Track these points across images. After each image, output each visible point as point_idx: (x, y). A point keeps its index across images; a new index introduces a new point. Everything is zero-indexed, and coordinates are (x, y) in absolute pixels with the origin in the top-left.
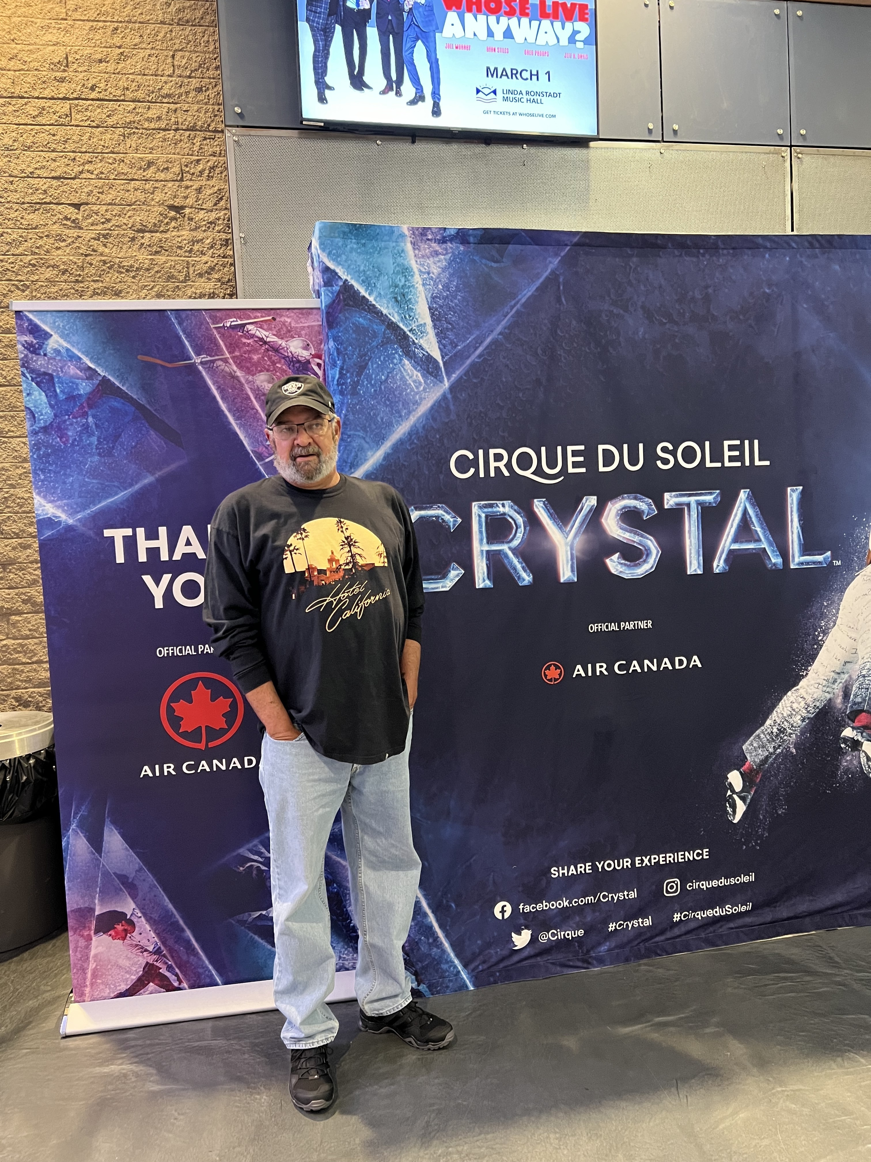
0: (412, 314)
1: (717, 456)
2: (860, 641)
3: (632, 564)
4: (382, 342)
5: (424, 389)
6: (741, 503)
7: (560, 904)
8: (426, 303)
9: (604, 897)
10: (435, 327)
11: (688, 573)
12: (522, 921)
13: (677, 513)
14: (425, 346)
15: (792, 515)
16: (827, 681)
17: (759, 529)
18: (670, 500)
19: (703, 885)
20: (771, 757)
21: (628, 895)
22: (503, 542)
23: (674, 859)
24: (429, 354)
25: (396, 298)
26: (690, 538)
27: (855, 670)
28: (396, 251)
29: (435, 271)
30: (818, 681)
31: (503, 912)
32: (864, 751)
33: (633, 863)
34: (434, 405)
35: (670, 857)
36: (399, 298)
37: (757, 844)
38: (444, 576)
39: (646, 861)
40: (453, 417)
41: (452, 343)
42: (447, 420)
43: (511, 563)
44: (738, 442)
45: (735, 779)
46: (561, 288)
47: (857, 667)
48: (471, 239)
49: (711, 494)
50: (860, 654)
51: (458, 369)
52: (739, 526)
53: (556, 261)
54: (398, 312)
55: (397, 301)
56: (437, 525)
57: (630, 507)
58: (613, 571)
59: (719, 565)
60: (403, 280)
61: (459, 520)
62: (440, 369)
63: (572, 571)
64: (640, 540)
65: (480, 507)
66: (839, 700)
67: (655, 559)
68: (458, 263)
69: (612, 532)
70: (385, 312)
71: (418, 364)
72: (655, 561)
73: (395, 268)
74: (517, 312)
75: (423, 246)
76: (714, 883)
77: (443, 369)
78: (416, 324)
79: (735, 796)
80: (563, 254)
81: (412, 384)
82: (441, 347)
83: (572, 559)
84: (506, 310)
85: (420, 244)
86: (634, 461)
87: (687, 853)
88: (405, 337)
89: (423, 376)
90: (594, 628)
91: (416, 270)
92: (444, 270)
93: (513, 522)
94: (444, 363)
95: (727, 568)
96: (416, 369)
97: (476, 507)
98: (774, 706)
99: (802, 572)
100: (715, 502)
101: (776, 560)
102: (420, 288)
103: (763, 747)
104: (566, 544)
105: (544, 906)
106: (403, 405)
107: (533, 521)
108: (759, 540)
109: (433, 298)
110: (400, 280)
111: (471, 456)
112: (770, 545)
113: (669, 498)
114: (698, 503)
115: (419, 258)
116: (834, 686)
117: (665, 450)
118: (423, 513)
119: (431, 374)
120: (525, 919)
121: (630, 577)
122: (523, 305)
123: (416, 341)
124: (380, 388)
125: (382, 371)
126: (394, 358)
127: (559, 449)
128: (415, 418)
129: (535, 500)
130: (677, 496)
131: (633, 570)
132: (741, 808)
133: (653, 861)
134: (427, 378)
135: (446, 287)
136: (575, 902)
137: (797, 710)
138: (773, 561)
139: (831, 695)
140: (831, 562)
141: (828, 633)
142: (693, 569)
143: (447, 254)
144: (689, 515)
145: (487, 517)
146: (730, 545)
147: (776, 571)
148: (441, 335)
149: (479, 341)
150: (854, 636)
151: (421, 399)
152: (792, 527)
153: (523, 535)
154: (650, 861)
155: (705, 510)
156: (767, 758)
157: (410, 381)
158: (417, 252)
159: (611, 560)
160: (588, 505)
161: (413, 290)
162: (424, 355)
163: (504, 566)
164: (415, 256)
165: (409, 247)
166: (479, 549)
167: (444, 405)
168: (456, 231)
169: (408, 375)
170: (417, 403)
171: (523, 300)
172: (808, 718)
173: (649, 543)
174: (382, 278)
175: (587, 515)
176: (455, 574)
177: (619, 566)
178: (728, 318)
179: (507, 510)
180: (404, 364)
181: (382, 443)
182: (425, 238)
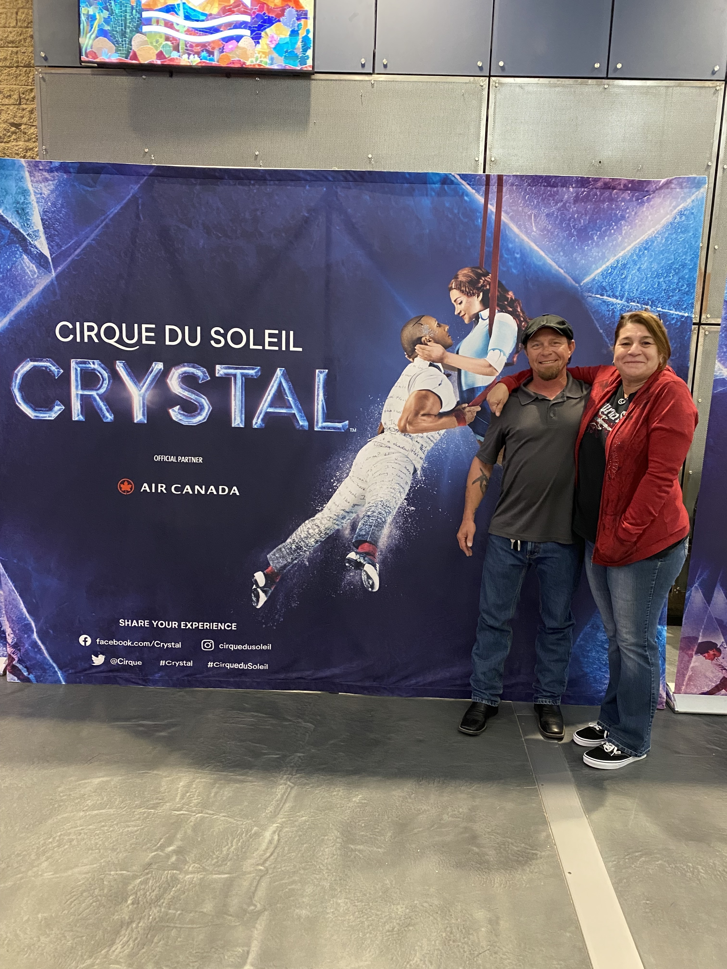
0: (29, 223)
1: (259, 340)
2: (368, 490)
3: (189, 415)
4: (8, 242)
5: (38, 277)
6: (277, 378)
7: (125, 643)
8: (39, 215)
9: (157, 644)
10: (45, 233)
11: (233, 426)
12: (99, 649)
13: (226, 381)
14: (38, 246)
15: (318, 391)
16: (338, 516)
17: (290, 399)
18: (220, 370)
19: (231, 647)
20: (289, 565)
21: (174, 645)
22: (93, 390)
23: (210, 627)
24: (41, 252)
25: (17, 211)
26: (235, 400)
27: (362, 511)
28: (17, 178)
29: (46, 193)
30: (330, 516)
31: (85, 641)
32: (365, 571)
33: (179, 625)
34: (45, 288)
35: (207, 625)
36: (20, 212)
37: (274, 625)
38: (51, 409)
39: (189, 625)
40: (58, 297)
41: (58, 245)
42: (54, 300)
43: (98, 405)
44: (277, 332)
45: (260, 577)
46: (140, 207)
47: (364, 509)
48: (71, 170)
49: (253, 369)
50: (367, 500)
51: (62, 264)
52: (275, 395)
53: (136, 187)
54: (19, 221)
55: (18, 213)
56: (44, 373)
57: (188, 373)
58: (174, 418)
59: (257, 422)
60: (23, 198)
61: (62, 371)
62: (49, 263)
63: (144, 415)
64: (196, 398)
65: (77, 363)
66: (347, 532)
67: (207, 413)
68: (63, 187)
69: (174, 389)
70: (10, 221)
71: (33, 259)
72: (207, 414)
73: (17, 189)
74: (106, 224)
75: (37, 174)
76: (240, 647)
77: (51, 263)
78: (32, 230)
79: (259, 589)
80: (141, 182)
81: (29, 273)
82: (50, 247)
83: (144, 407)
84: (98, 222)
85: (35, 173)
86: (193, 339)
87: (219, 624)
88: (25, 239)
89: (37, 267)
90: (158, 458)
91: (32, 191)
92: (52, 192)
93: (100, 376)
94: (52, 259)
95: (264, 425)
96: (31, 262)
97: (74, 363)
98: (294, 529)
99: (324, 434)
100: (256, 376)
101: (303, 423)
102: (35, 204)
103: (283, 557)
104: (140, 395)
105: (114, 642)
106: (23, 288)
107: (115, 376)
108: (291, 407)
109: (45, 212)
110: (20, 198)
111: (71, 326)
112: (299, 411)
113: (220, 369)
114: (243, 375)
115: (34, 183)
116: (343, 521)
117: (217, 333)
118: (36, 363)
119: (42, 266)
120: (101, 648)
121: (186, 424)
122: (111, 220)
123: (32, 243)
124: (7, 274)
125: (8, 262)
126: (17, 254)
127: (136, 326)
128: (31, 297)
129: (117, 361)
130: (226, 368)
131: (190, 419)
132: (263, 598)
133: (194, 626)
134: (39, 268)
135: (54, 204)
136: (136, 644)
137: (312, 534)
138: (301, 423)
139: (340, 527)
140: (349, 429)
141: (342, 481)
142: (237, 423)
143: (54, 180)
144: (235, 383)
145: (81, 370)
146: (267, 409)
147: (302, 431)
148: (50, 239)
149: (78, 244)
150: (363, 486)
151: (35, 283)
152: (318, 399)
153: (108, 386)
154: (192, 625)
155: (248, 381)
156: (285, 566)
157: (28, 271)
158: (32, 178)
159: (174, 411)
160: (157, 369)
161: (30, 206)
162: (37, 252)
163: (93, 407)
164: (31, 181)
165: (27, 174)
166: (75, 393)
167: (51, 289)
168: (59, 164)
169: (26, 266)
170: (32, 287)
171: (111, 216)
172: (320, 541)
173: (203, 400)
174: (7, 197)
175: (156, 376)
176: (58, 409)
177: (179, 415)
178: (272, 236)
179: (96, 366)
180: (24, 259)
181: (8, 313)
182: (37, 168)
